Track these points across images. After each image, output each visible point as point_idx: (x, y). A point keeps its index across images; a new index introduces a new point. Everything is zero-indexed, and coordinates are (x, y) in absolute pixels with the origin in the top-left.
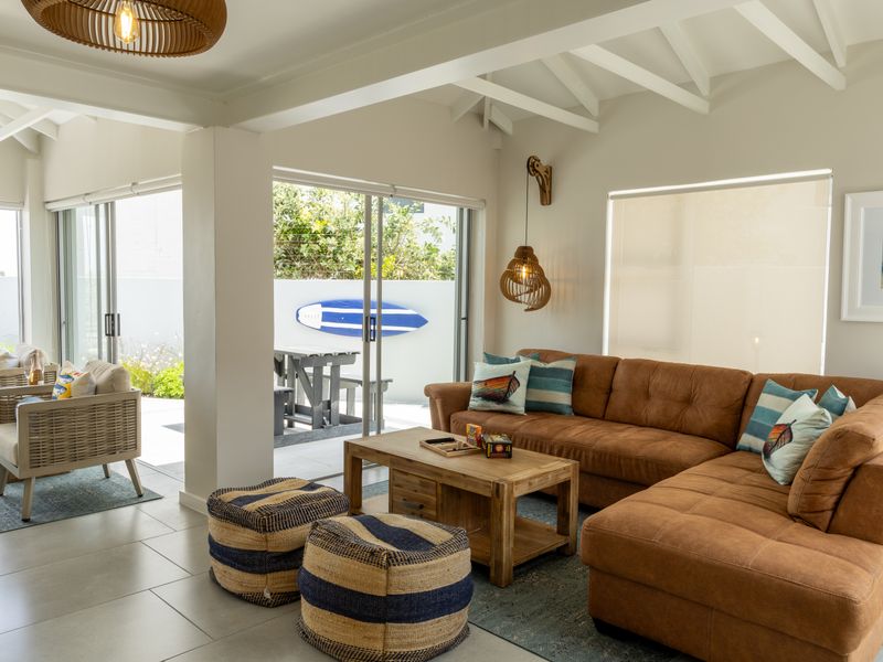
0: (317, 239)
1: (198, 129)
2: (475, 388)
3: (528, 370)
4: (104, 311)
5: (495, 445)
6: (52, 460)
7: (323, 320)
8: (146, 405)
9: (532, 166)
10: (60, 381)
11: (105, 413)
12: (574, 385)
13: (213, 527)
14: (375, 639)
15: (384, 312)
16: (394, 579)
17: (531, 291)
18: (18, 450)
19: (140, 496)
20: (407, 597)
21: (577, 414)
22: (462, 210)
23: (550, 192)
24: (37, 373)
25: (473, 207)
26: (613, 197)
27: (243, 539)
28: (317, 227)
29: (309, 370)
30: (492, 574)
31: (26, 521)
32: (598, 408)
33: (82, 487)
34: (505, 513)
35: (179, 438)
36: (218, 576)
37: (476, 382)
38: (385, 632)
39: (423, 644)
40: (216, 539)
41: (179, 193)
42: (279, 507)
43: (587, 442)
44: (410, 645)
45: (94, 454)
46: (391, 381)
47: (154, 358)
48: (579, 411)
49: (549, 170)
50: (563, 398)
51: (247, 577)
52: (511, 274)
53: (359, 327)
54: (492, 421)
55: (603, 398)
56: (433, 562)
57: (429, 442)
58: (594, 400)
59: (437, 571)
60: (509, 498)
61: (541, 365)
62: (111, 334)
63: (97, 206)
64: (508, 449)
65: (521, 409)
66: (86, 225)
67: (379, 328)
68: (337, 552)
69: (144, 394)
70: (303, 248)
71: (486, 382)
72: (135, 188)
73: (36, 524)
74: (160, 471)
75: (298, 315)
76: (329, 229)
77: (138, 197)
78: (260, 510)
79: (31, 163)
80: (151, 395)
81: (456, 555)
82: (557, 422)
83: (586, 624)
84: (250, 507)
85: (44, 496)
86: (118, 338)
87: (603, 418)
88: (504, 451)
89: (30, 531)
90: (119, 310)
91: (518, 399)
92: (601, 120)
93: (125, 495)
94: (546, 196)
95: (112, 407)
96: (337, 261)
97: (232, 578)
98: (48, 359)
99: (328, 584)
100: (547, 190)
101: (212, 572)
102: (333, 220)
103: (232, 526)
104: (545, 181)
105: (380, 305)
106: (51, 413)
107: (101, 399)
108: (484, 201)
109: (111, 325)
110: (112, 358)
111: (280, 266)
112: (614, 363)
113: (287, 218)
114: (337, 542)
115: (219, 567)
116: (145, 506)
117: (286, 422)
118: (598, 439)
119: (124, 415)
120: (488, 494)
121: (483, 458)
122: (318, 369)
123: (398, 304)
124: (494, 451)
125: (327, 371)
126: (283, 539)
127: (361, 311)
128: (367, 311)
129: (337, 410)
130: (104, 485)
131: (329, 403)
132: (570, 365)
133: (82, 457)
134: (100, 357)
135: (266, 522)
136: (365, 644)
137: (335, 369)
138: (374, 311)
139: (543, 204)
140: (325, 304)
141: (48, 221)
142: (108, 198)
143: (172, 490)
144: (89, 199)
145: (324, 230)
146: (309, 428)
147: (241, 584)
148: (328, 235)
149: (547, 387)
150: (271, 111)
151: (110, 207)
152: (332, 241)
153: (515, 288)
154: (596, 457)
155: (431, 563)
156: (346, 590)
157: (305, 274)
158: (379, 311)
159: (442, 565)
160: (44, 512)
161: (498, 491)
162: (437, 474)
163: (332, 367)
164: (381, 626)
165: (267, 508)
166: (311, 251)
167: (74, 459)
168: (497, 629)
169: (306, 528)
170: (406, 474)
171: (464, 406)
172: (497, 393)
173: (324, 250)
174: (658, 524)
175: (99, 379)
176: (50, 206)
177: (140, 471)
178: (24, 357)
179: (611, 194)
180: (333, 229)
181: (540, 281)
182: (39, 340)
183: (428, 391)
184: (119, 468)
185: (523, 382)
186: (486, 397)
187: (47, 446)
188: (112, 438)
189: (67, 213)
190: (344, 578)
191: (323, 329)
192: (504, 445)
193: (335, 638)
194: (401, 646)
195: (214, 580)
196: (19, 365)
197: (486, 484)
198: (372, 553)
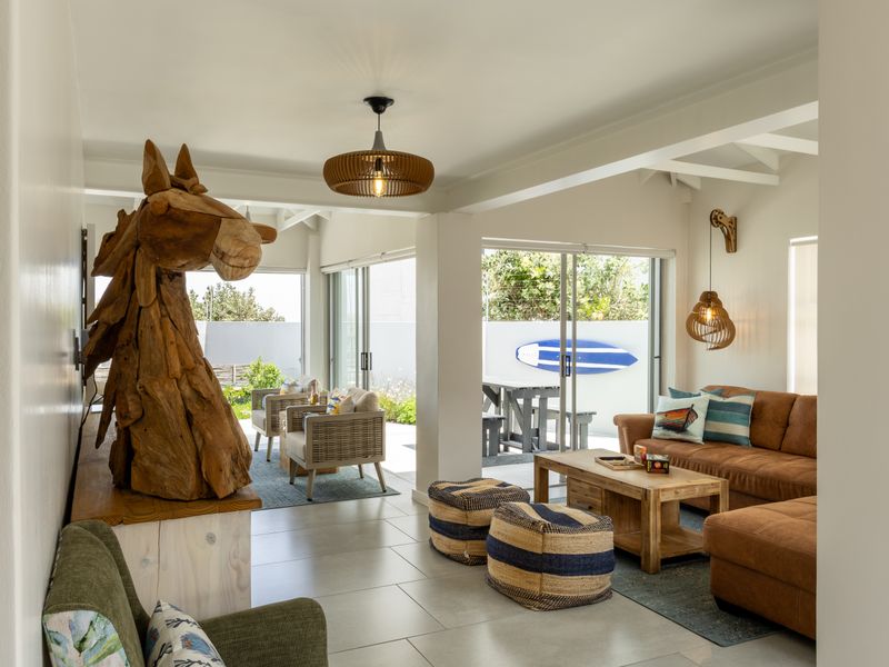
0: (537, 284)
1: (426, 215)
2: (658, 419)
3: (707, 404)
4: (361, 351)
5: (654, 462)
6: (327, 458)
7: (540, 358)
8: (389, 428)
9: (716, 219)
10: (330, 402)
11: (361, 427)
12: (752, 419)
13: (432, 507)
14: (535, 584)
15: (578, 350)
16: (548, 542)
17: (715, 331)
18: (305, 449)
19: (385, 491)
20: (559, 556)
21: (754, 445)
22: (653, 260)
23: (735, 241)
24: (316, 396)
25: (663, 256)
26: (794, 244)
27: (451, 515)
28: (536, 273)
29: (521, 401)
30: (643, 562)
31: (310, 500)
32: (774, 440)
33: (344, 483)
34: (651, 513)
35: (413, 454)
36: (434, 542)
37: (659, 413)
38: (541, 580)
39: (570, 592)
40: (433, 515)
41: (414, 260)
42: (477, 494)
43: (750, 468)
44: (559, 591)
45: (353, 456)
46: (595, 413)
47: (398, 390)
48: (756, 443)
49: (734, 221)
50: (741, 430)
51: (454, 542)
52: (696, 317)
53: (558, 363)
54: (670, 447)
55: (780, 431)
56: (580, 535)
57: (603, 459)
58: (769, 433)
59: (582, 541)
60: (655, 502)
61: (720, 399)
62: (365, 368)
63: (357, 270)
64: (666, 466)
65: (699, 438)
66: (349, 282)
67: (574, 365)
68: (510, 522)
69: (389, 420)
70: (525, 293)
71: (667, 413)
72: (384, 256)
73: (315, 503)
74: (398, 476)
75: (517, 354)
76: (547, 275)
77: (385, 264)
78: (462, 495)
79: (312, 238)
80: (395, 421)
81: (599, 533)
82: (731, 450)
83: (711, 603)
84: (455, 493)
85: (320, 486)
86: (370, 372)
87: (779, 450)
88: (662, 468)
89: (311, 507)
90: (371, 350)
91: (696, 429)
92: (781, 173)
93: (374, 490)
94: (731, 243)
95: (366, 422)
96: (555, 304)
97: (444, 543)
98: (321, 388)
99: (504, 543)
100: (732, 238)
101: (431, 540)
102: (551, 267)
103: (444, 506)
104: (730, 232)
105: (575, 343)
106: (327, 424)
107: (358, 416)
108: (675, 251)
109: (365, 362)
110: (366, 386)
111: (504, 309)
112: (793, 399)
113: (510, 266)
114: (512, 517)
115: (435, 535)
116: (388, 498)
117: (502, 447)
118: (761, 466)
119: (374, 428)
120: (639, 498)
121: (644, 473)
122: (528, 401)
123: (608, 343)
124: (653, 467)
125: (535, 402)
126: (476, 517)
127: (558, 349)
128: (563, 350)
129: (545, 437)
130: (359, 483)
131: (538, 430)
132: (749, 400)
133: (346, 458)
134: (357, 385)
135: (467, 504)
136: (527, 587)
137: (543, 401)
138: (569, 350)
139: (728, 252)
140: (542, 344)
141: (322, 282)
142: (365, 263)
143: (407, 488)
144: (351, 264)
145: (543, 276)
146: (520, 452)
147: (449, 547)
148: (547, 279)
149: (724, 420)
150: (476, 201)
151: (366, 270)
152: (550, 285)
153: (700, 329)
154: (759, 481)
155: (576, 535)
156: (513, 547)
157: (526, 317)
158: (574, 350)
159: (586, 538)
160: (320, 496)
161: (646, 495)
162: (601, 482)
163: (540, 399)
164: (539, 575)
165: (468, 494)
166: (531, 295)
167: (340, 458)
168: (635, 597)
169: (491, 512)
170: (580, 481)
171: (648, 435)
172: (677, 424)
173: (543, 293)
174: (762, 522)
175: (357, 401)
176: (323, 270)
177: (385, 475)
178: (306, 385)
179: (792, 241)
180: (550, 273)
181: (724, 323)
182: (314, 372)
183: (616, 420)
184: (369, 469)
185: (702, 414)
186: (667, 426)
187: (324, 447)
188: (366, 445)
189: (336, 275)
190: (514, 540)
191: (540, 366)
192: (662, 462)
193: (508, 582)
194: (552, 590)
195: (432, 546)
196: (303, 391)
197: (638, 489)
198: (533, 523)
